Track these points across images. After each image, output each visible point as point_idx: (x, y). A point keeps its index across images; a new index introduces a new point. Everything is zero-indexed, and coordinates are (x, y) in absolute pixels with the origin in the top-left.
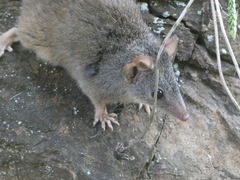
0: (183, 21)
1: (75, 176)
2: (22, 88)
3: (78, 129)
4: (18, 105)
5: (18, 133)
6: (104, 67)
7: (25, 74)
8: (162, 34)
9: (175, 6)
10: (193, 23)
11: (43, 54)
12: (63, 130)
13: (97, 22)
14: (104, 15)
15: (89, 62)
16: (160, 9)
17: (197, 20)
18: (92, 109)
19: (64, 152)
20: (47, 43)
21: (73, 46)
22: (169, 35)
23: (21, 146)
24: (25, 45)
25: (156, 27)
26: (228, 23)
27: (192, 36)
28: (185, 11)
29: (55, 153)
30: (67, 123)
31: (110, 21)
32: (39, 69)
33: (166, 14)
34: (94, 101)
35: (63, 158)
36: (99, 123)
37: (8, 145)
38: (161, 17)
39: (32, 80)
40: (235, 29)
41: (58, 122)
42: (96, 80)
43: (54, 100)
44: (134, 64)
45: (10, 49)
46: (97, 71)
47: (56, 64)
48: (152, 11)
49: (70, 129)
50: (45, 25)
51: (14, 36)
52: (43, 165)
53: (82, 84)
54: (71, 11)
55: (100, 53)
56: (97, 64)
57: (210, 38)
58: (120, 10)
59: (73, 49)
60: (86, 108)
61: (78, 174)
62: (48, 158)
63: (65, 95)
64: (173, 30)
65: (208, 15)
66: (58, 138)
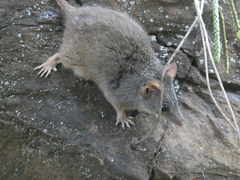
0: (181, 49)
1: (102, 163)
2: (64, 98)
3: (104, 128)
4: (61, 110)
5: (61, 130)
6: (124, 84)
7: (66, 88)
8: (166, 58)
9: (176, 38)
10: (189, 50)
11: (78, 72)
12: (94, 128)
13: (118, 49)
14: (124, 44)
15: (112, 78)
16: (165, 40)
17: (192, 48)
18: (115, 114)
19: (95, 145)
20: (81, 63)
21: (100, 66)
22: (171, 59)
23: (63, 140)
24: (65, 65)
25: (162, 53)
26: (214, 50)
27: (188, 60)
28: (182, 42)
29: (88, 145)
30: (97, 123)
31: (128, 48)
32: (76, 84)
33: (170, 44)
34: (116, 108)
35: (93, 149)
36: (120, 123)
37: (54, 140)
38: (166, 46)
39: (71, 92)
40: (219, 55)
41: (90, 123)
42: (117, 92)
43: (87, 106)
44: (147, 87)
45: (55, 69)
46: (118, 85)
47: (87, 79)
48: (159, 41)
49: (99, 128)
50: (79, 50)
51: (58, 59)
52: (79, 154)
53: (107, 94)
54: (99, 40)
55: (120, 72)
56: (118, 80)
57: (201, 61)
58: (136, 39)
59: (100, 68)
60: (111, 112)
61: (105, 161)
62: (83, 150)
63: (95, 103)
64: (174, 55)
65: (200, 45)
66: (90, 134)
